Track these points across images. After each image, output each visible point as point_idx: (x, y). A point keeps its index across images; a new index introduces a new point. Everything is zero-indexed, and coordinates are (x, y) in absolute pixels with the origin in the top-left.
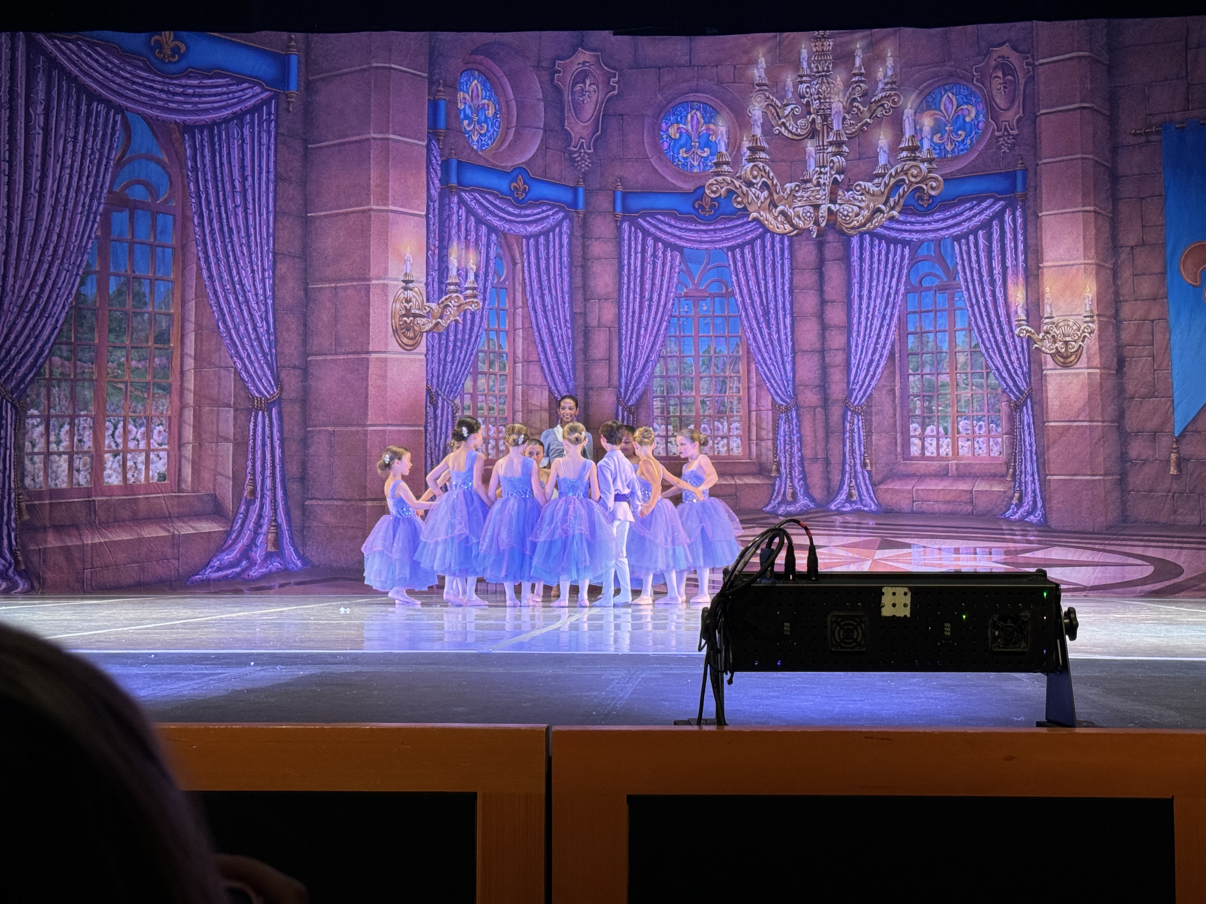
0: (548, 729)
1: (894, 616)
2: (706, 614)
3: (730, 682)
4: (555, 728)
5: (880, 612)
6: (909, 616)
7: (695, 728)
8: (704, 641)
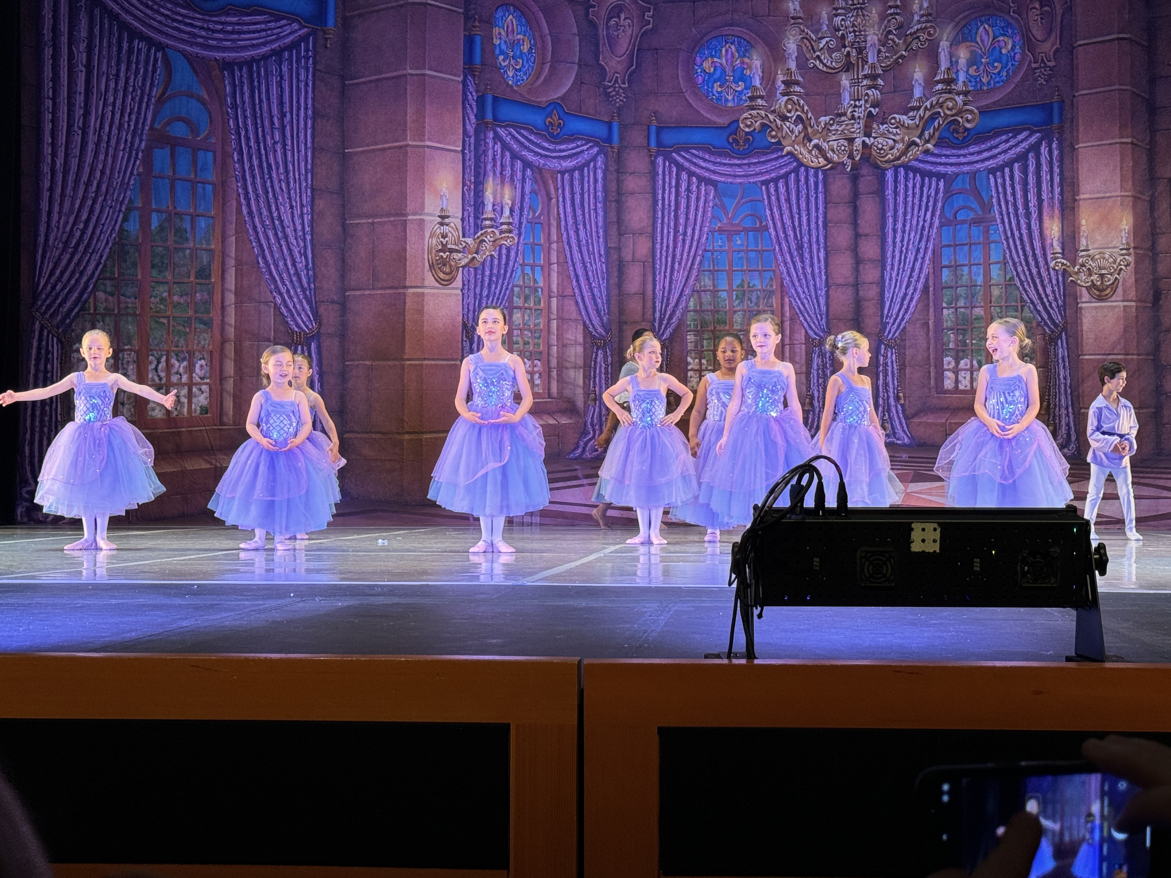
0: (580, 662)
1: (923, 552)
2: (736, 549)
3: (760, 616)
4: (586, 661)
5: (910, 547)
6: (938, 551)
7: (725, 661)
8: (734, 576)
